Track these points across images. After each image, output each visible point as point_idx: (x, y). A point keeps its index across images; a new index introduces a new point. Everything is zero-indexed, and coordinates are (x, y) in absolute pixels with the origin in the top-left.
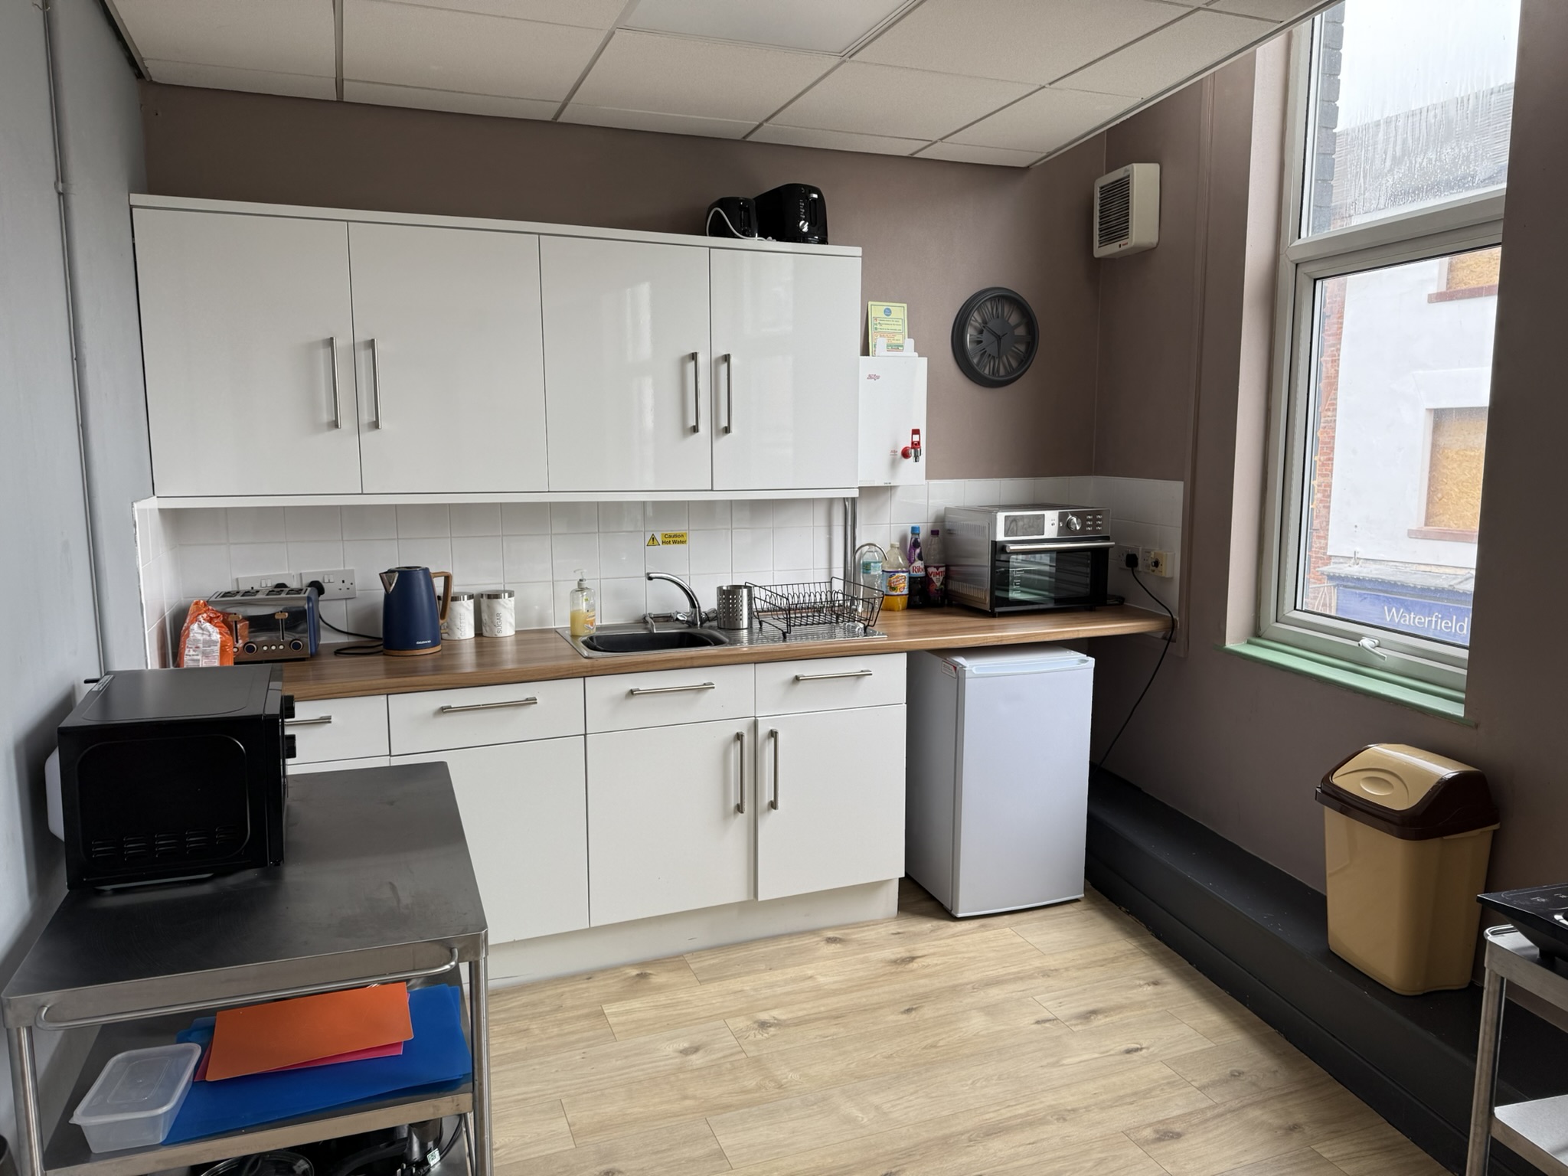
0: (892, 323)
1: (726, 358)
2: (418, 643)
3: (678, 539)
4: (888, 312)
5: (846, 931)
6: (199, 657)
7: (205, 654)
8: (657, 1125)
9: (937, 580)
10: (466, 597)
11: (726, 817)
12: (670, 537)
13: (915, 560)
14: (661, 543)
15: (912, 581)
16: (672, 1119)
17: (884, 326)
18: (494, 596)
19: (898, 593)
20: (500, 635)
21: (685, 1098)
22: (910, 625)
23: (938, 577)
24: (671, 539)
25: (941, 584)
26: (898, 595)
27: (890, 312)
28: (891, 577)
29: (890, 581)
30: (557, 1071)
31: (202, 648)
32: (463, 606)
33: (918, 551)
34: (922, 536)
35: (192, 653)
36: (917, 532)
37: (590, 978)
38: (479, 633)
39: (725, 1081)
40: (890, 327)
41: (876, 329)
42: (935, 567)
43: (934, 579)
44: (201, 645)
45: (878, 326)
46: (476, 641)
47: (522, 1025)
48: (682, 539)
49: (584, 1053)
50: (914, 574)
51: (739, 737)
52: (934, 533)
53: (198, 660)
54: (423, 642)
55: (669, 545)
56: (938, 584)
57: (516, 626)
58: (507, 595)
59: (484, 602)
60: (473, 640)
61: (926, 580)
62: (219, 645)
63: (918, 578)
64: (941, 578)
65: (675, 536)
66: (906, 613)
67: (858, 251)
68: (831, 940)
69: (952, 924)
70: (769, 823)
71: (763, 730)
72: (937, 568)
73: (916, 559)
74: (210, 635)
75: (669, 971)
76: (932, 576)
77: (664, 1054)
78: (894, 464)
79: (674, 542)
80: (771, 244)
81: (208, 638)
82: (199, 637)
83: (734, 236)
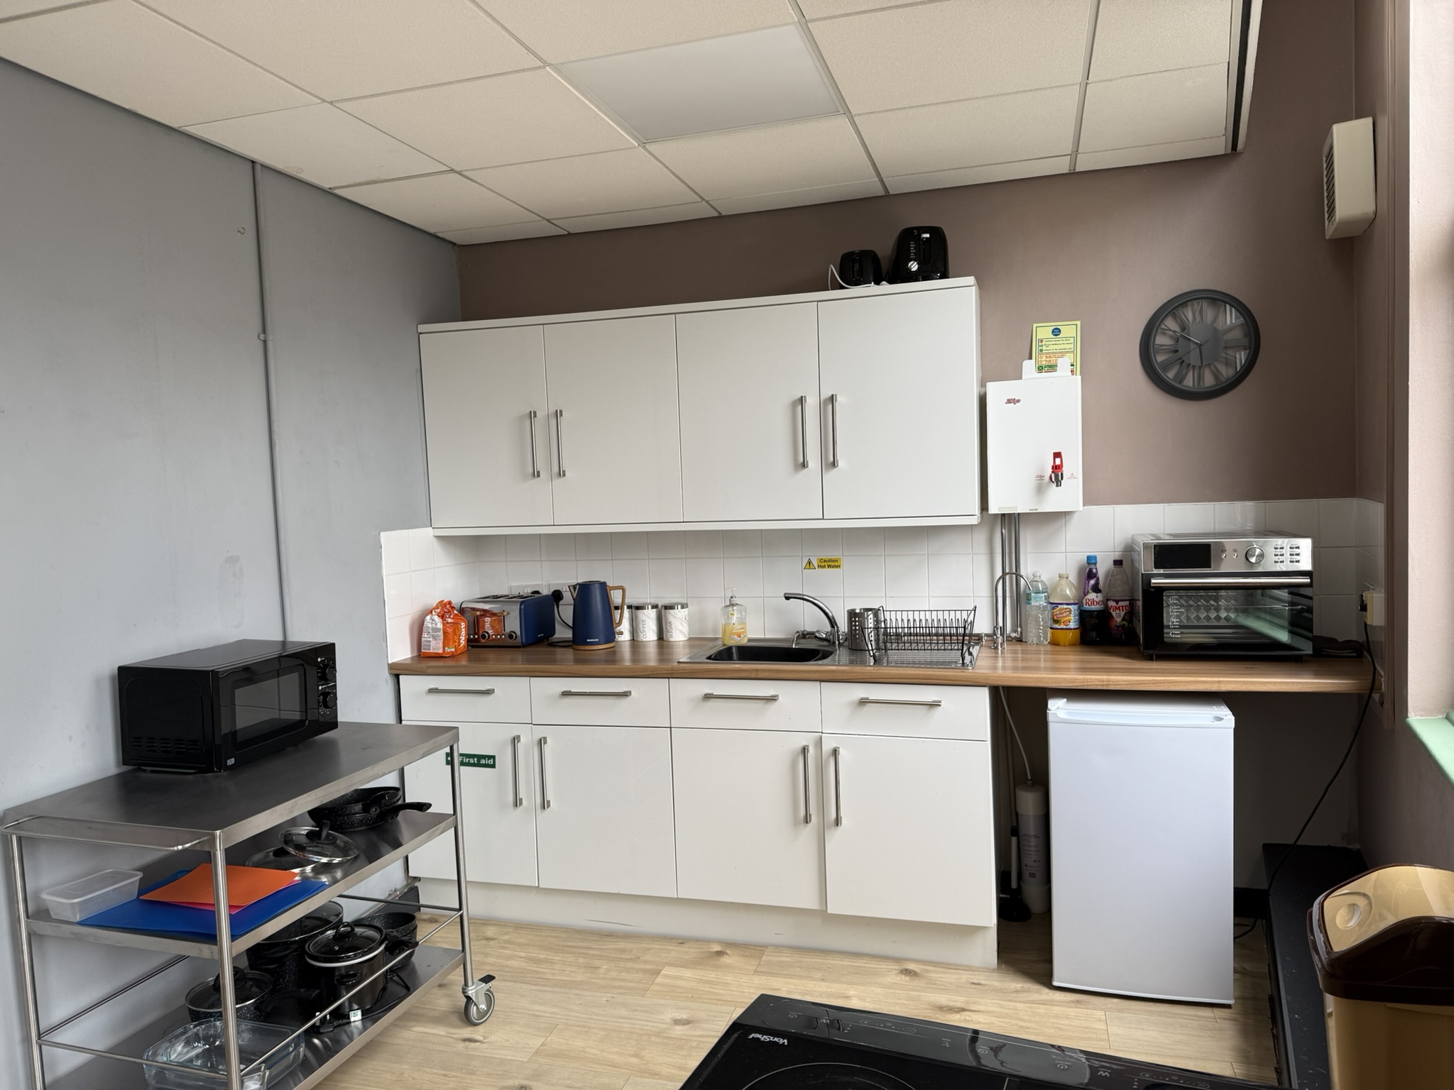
0: (1061, 342)
1: (832, 399)
2: (588, 640)
3: (833, 564)
4: (1056, 332)
5: (925, 967)
6: (431, 639)
7: (435, 638)
8: (593, 1068)
9: (1118, 616)
10: (650, 607)
11: (796, 824)
12: (825, 561)
13: (1088, 592)
14: (816, 567)
15: (1084, 616)
16: (609, 1068)
17: (1051, 347)
18: (669, 607)
19: (1062, 626)
20: (671, 640)
21: (636, 1056)
22: (1082, 661)
23: (1118, 611)
24: (826, 564)
25: (1123, 619)
26: (1062, 629)
27: (1060, 331)
28: (1054, 609)
29: (1053, 613)
30: (580, 1004)
31: (431, 633)
32: (645, 614)
33: (1092, 582)
34: (1103, 568)
35: (426, 636)
36: (1093, 561)
37: (682, 943)
38: (661, 637)
39: (678, 1054)
40: (1058, 347)
41: (1041, 350)
42: (1114, 601)
43: (1114, 614)
44: (431, 631)
45: (1044, 348)
46: (658, 643)
47: (597, 963)
48: (836, 564)
49: (612, 997)
50: (1086, 607)
51: (804, 750)
52: (1118, 563)
53: (430, 641)
54: (592, 640)
55: (824, 569)
56: (1119, 620)
57: (689, 634)
58: (679, 606)
59: (663, 611)
60: (656, 642)
61: (1104, 615)
62: (442, 631)
63: (1095, 611)
64: (1122, 614)
65: (830, 561)
66: (1078, 648)
67: (971, 280)
68: (907, 972)
69: (1046, 990)
70: (835, 839)
71: (827, 747)
72: (1117, 602)
73: (1090, 591)
74: (436, 624)
75: (743, 956)
76: (1112, 611)
77: (661, 1017)
78: (1040, 490)
79: (829, 566)
80: (885, 287)
81: (434, 625)
82: (430, 625)
83: (842, 288)
